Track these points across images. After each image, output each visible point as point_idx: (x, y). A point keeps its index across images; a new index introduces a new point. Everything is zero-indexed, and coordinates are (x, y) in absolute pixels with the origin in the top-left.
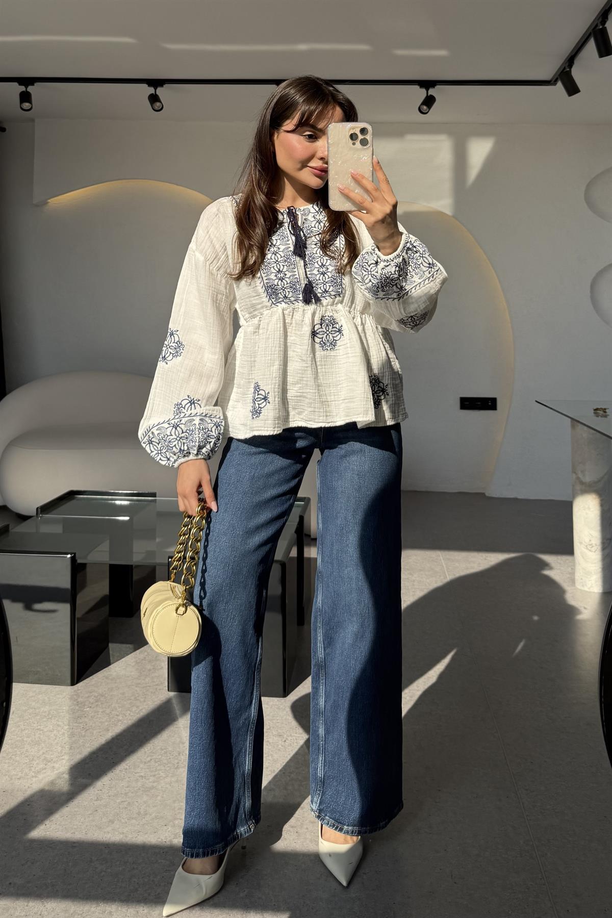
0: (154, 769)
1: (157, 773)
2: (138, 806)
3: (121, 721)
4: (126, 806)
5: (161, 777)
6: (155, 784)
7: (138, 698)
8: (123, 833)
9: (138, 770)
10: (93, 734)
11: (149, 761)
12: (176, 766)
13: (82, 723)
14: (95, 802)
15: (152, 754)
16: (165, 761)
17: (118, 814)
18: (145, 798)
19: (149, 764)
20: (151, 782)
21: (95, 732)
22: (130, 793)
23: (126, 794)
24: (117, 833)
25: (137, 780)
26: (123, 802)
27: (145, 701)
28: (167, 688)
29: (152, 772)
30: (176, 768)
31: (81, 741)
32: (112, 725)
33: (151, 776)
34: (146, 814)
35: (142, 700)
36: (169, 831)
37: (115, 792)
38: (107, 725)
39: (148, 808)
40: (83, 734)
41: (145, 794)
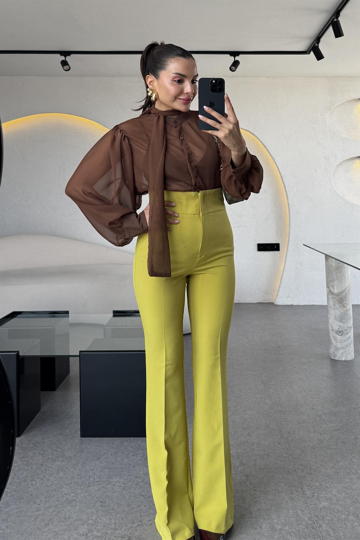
0: (74, 488)
1: (75, 491)
2: (64, 514)
3: (50, 458)
4: (56, 514)
5: (78, 493)
6: (75, 498)
7: (61, 443)
8: (55, 532)
9: (64, 490)
10: (33, 468)
11: (70, 484)
12: (88, 486)
13: (25, 461)
14: (36, 513)
15: (72, 479)
16: (81, 483)
17: (51, 520)
18: (69, 508)
19: (70, 485)
20: (72, 497)
21: (34, 467)
22: (59, 505)
23: (56, 506)
24: (51, 532)
25: (63, 496)
26: (54, 511)
27: (66, 445)
28: (80, 435)
29: (72, 490)
30: (88, 487)
31: (25, 473)
32: (44, 462)
33: (71, 493)
34: (70, 518)
35: (64, 444)
36: (85, 528)
37: (49, 505)
38: (42, 462)
39: (70, 514)
40: (26, 468)
41: (69, 505)
